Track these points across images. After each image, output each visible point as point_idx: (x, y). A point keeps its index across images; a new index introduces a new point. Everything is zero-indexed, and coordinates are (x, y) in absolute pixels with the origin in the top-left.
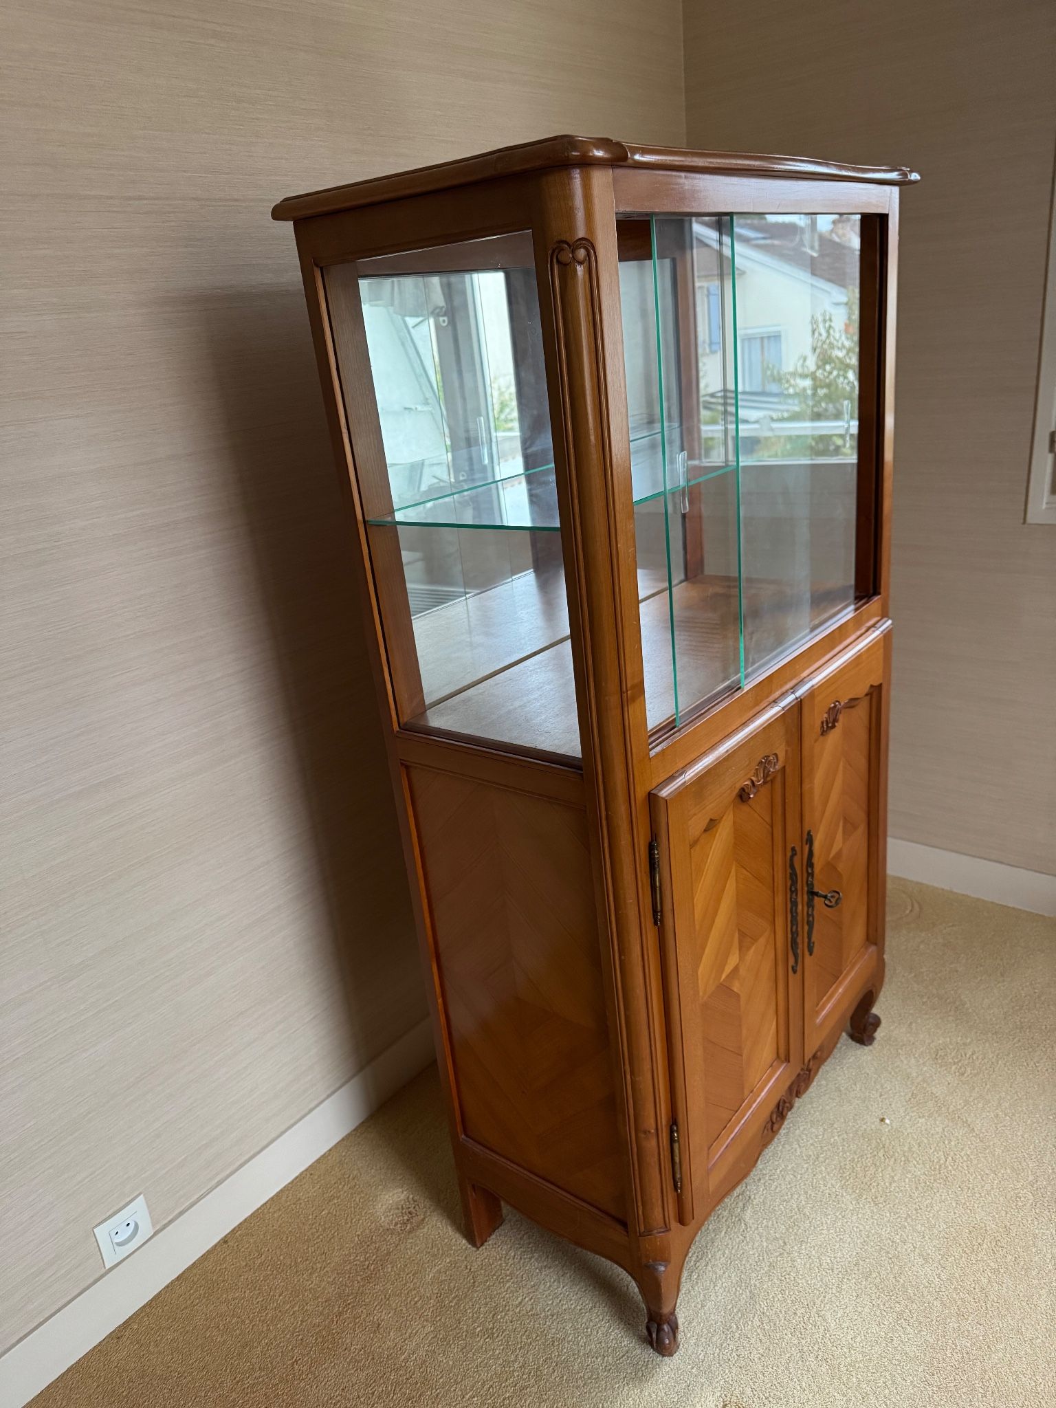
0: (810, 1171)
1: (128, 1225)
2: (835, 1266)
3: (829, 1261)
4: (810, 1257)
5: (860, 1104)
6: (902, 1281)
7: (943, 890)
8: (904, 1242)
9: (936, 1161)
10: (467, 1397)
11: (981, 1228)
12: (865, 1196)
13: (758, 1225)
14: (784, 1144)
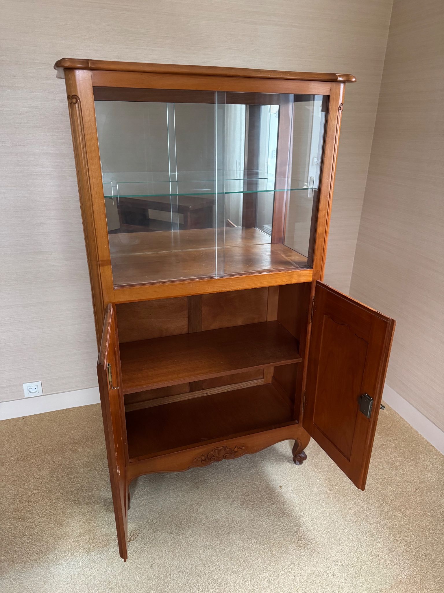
0: (237, 486)
1: (35, 388)
2: (210, 518)
3: (210, 515)
4: (205, 510)
5: (279, 478)
6: (225, 536)
7: (410, 425)
8: (240, 526)
9: (283, 510)
10: (77, 482)
11: (272, 540)
12: (245, 505)
13: (201, 491)
14: (238, 474)
